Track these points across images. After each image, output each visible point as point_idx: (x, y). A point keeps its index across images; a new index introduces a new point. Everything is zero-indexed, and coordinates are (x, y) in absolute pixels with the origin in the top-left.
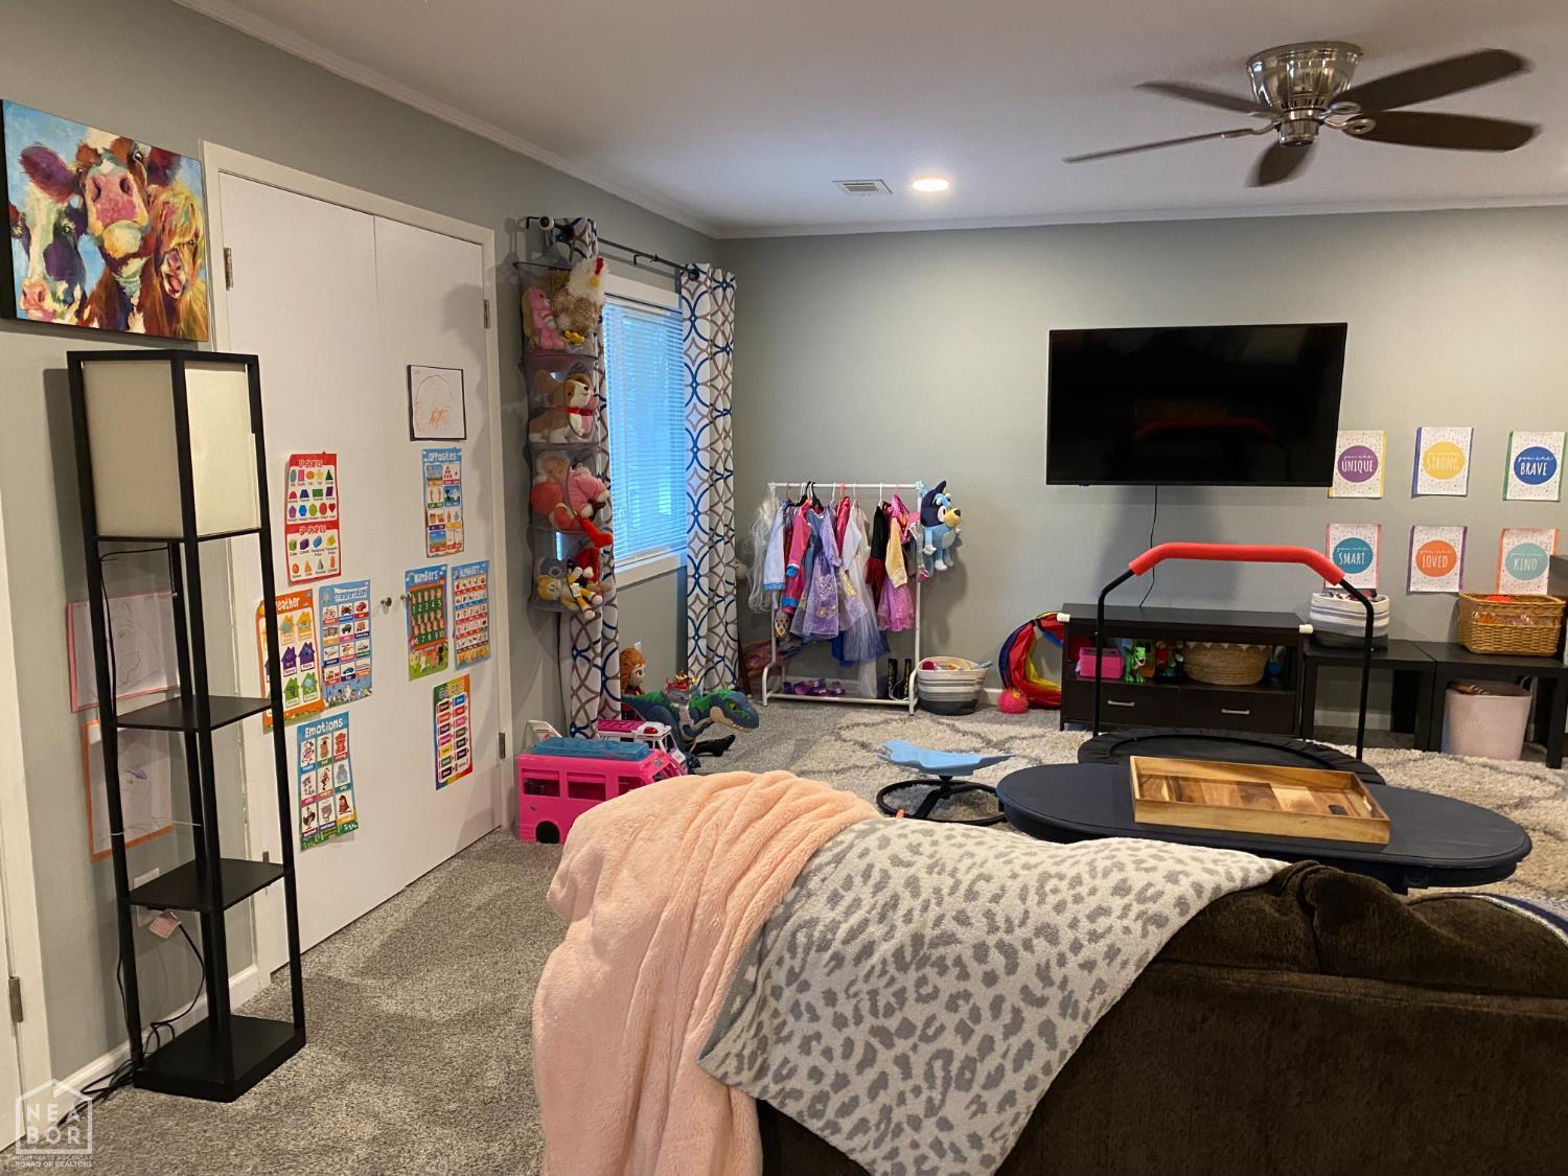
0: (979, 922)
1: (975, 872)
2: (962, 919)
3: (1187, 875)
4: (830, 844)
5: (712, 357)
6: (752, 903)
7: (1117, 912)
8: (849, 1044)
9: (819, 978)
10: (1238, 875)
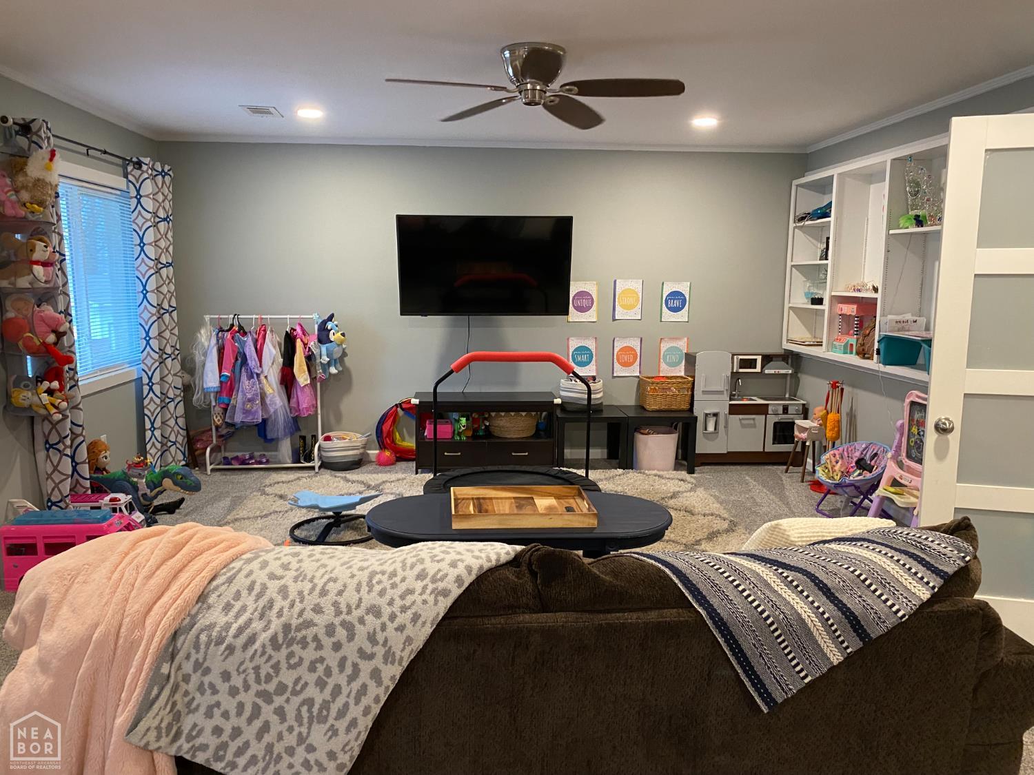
0: (329, 610)
1: (327, 577)
2: (318, 610)
3: (462, 561)
4: (225, 570)
5: (156, 225)
6: (165, 619)
7: (419, 590)
8: (241, 706)
9: (216, 663)
10: (494, 558)
